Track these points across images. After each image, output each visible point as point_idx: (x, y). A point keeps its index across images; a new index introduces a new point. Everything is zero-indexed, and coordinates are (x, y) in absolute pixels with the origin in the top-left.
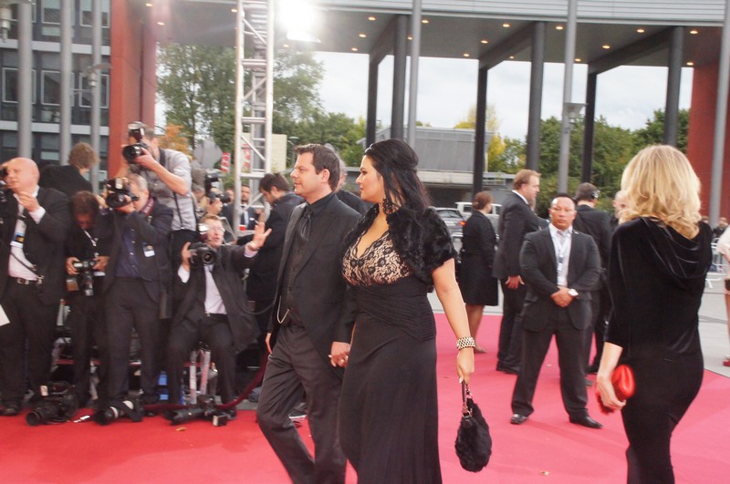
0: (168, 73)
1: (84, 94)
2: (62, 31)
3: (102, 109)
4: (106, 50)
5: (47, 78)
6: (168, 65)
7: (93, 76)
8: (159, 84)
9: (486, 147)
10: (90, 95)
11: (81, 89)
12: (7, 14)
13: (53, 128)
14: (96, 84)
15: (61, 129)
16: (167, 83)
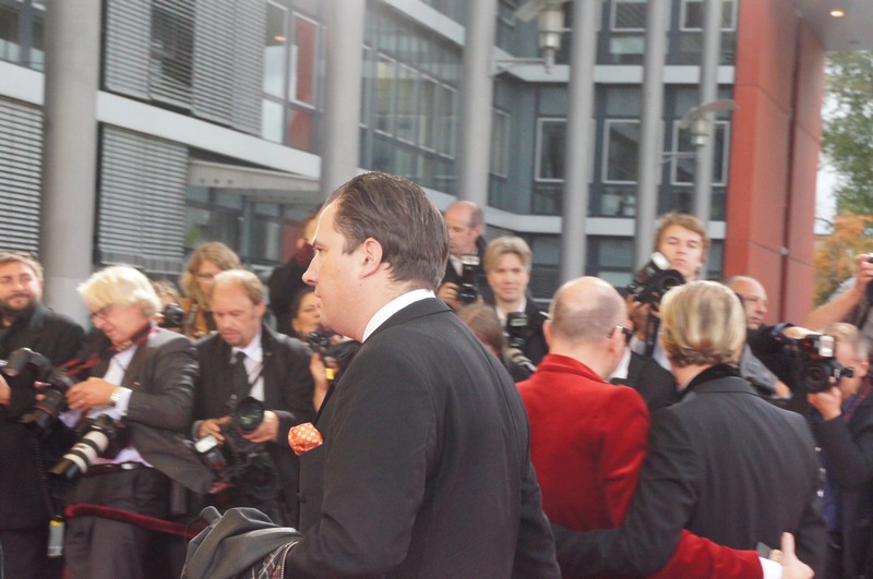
0: (845, 111)
1: (679, 160)
2: (647, 45)
3: (715, 189)
4: (726, 75)
5: (615, 134)
6: (845, 95)
7: (701, 126)
8: (826, 135)
10: (693, 162)
11: (675, 152)
12: (554, 21)
13: (623, 227)
14: (704, 140)
15: (637, 227)
16: (841, 130)
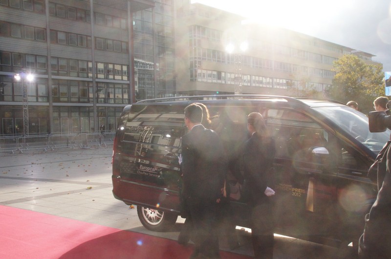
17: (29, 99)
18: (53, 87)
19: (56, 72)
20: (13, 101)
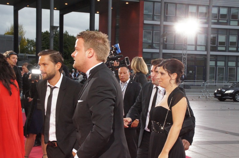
9: (19, 43)
17: (189, 48)
18: (212, 36)
19: (216, 21)
20: (174, 49)
